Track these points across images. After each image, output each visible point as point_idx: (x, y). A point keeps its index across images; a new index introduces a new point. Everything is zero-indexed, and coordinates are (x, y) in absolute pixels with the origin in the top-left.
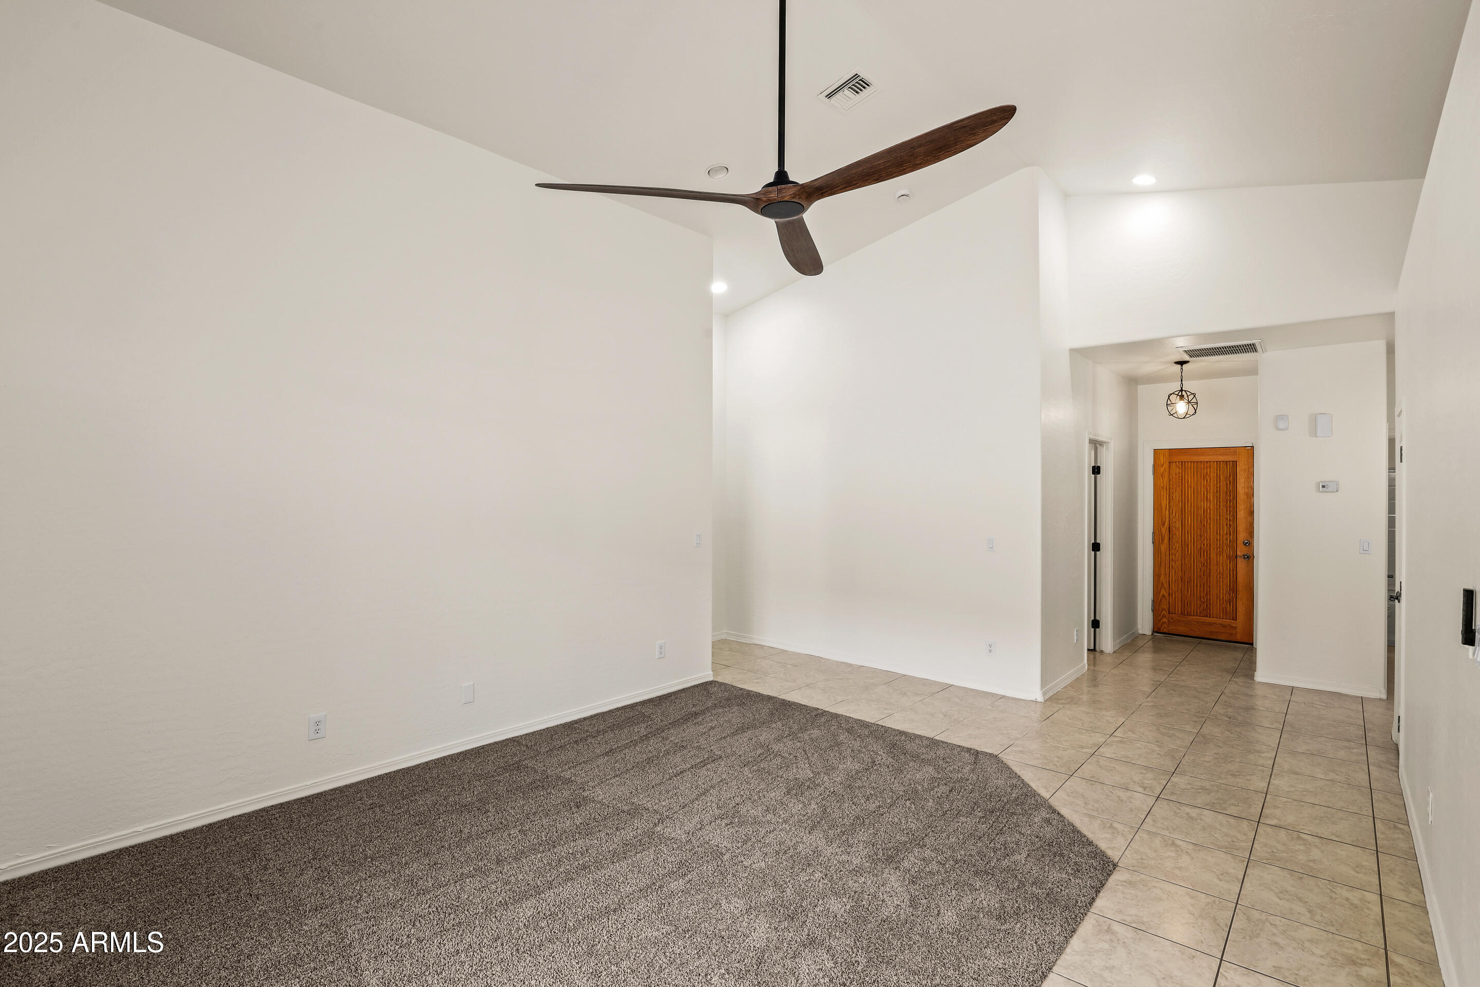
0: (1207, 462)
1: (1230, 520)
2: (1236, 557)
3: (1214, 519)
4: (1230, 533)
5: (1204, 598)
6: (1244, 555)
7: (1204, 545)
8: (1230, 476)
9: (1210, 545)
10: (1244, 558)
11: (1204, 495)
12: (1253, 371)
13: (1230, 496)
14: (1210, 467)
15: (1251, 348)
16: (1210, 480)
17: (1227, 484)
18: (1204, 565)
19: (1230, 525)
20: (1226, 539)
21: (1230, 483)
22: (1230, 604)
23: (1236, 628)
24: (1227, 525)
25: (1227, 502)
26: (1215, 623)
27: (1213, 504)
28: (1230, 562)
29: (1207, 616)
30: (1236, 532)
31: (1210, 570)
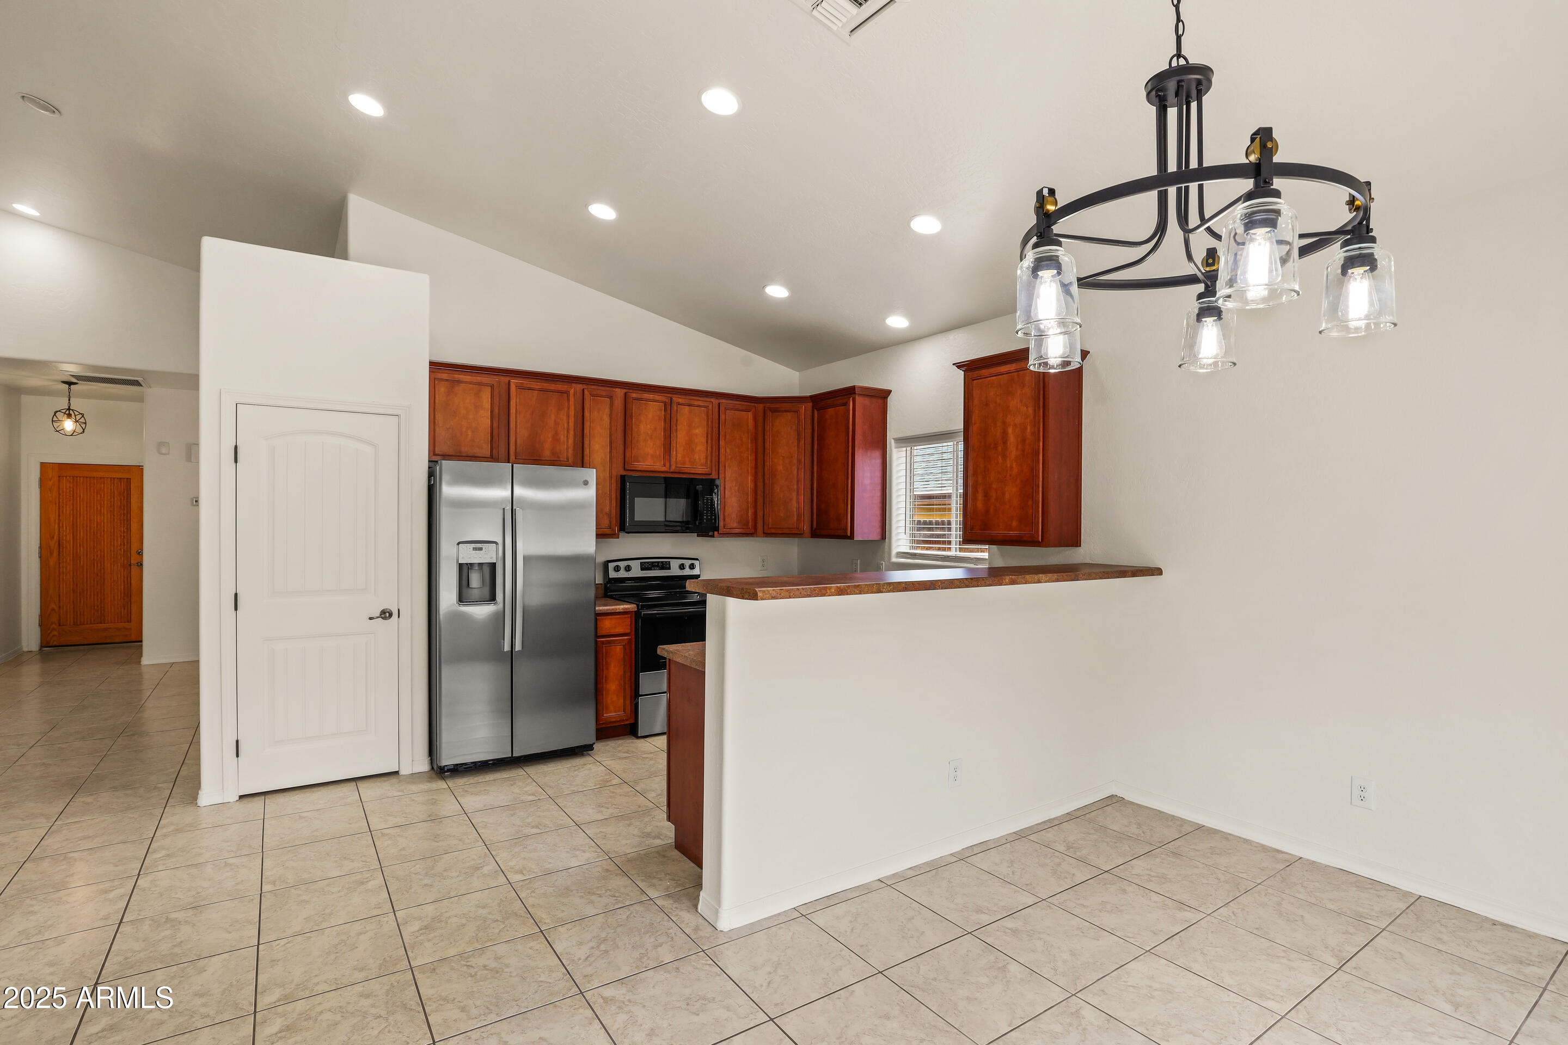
0: (101, 478)
1: (124, 532)
2: (130, 565)
3: (107, 531)
4: (124, 544)
5: (98, 607)
6: (137, 563)
7: (97, 556)
8: (124, 492)
9: (104, 556)
10: (138, 565)
11: (97, 508)
12: (140, 399)
13: (124, 509)
14: (104, 483)
15: (137, 383)
16: (104, 495)
17: (121, 499)
18: (97, 575)
19: (124, 537)
20: (120, 550)
21: (124, 497)
22: (124, 609)
23: (130, 629)
24: (121, 536)
25: (120, 515)
26: (110, 628)
27: (107, 517)
28: (124, 571)
29: (101, 623)
30: (130, 542)
31: (104, 580)
